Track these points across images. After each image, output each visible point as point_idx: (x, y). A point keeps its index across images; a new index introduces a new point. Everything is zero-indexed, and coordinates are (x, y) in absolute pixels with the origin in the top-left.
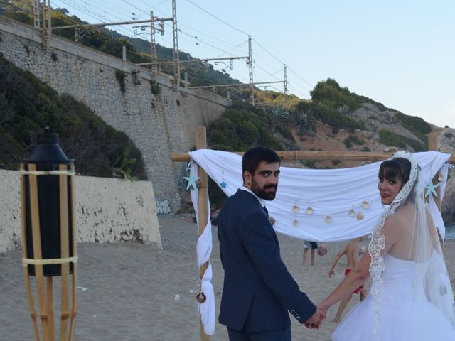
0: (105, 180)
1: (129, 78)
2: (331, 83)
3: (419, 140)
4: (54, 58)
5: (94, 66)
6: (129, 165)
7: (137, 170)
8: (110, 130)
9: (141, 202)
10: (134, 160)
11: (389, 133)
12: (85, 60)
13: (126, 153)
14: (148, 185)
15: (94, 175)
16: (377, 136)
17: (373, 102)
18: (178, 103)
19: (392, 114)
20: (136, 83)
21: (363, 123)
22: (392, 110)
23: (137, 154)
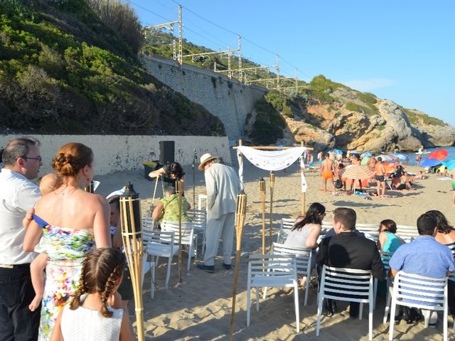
0: (209, 137)
1: (218, 81)
2: (322, 77)
3: (369, 108)
4: (184, 73)
5: (202, 76)
6: (219, 131)
7: (222, 133)
8: (211, 116)
9: (223, 146)
10: (220, 128)
11: (351, 104)
12: (197, 73)
13: (218, 125)
14: (226, 138)
15: (205, 135)
16: (345, 106)
17: (344, 87)
18: (241, 91)
19: (354, 93)
20: (221, 83)
21: (338, 99)
22: (354, 90)
23: (222, 125)
